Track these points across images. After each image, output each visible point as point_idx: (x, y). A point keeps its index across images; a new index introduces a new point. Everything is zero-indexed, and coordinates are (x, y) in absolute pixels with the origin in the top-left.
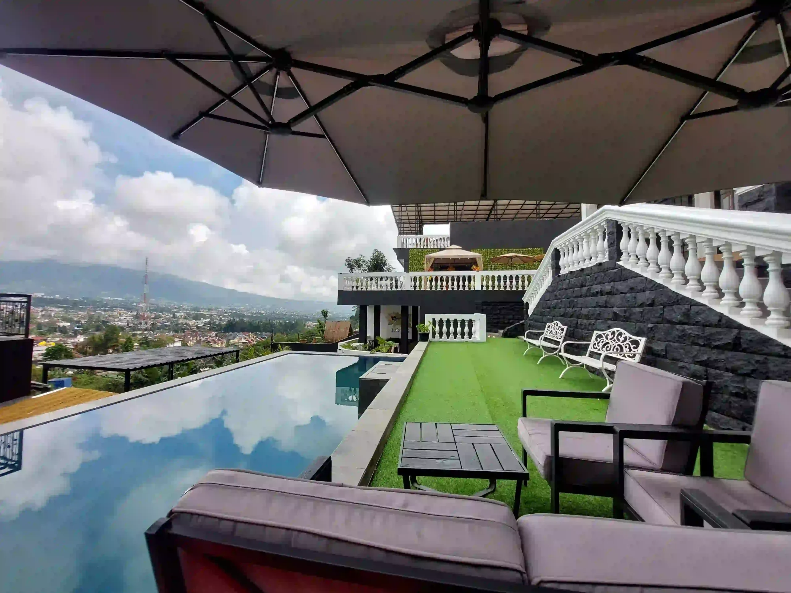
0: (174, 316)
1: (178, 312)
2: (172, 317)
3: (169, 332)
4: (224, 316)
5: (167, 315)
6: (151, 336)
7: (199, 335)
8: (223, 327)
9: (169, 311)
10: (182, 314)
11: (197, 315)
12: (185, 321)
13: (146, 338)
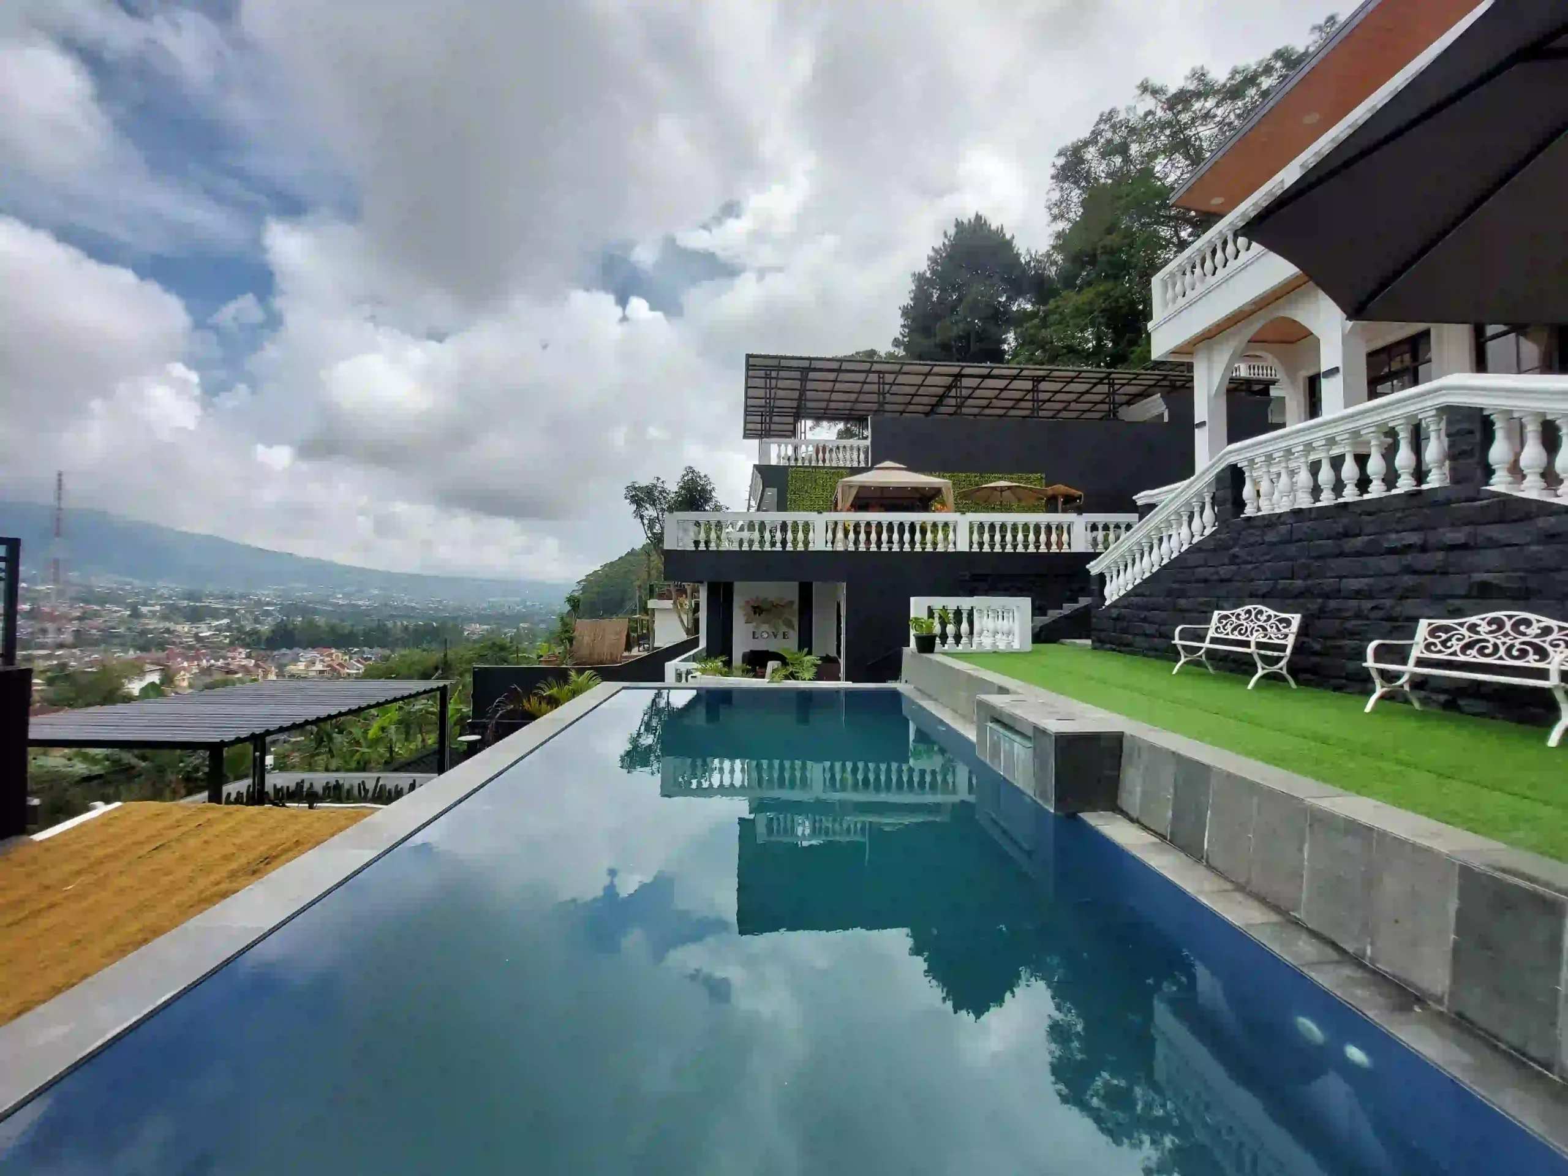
0: (136, 614)
1: (145, 604)
2: (130, 616)
3: (126, 652)
4: (267, 613)
5: (115, 612)
6: (77, 660)
7: (204, 655)
8: (264, 638)
9: (118, 601)
10: (158, 608)
11: (195, 610)
12: (163, 625)
13: (63, 666)
